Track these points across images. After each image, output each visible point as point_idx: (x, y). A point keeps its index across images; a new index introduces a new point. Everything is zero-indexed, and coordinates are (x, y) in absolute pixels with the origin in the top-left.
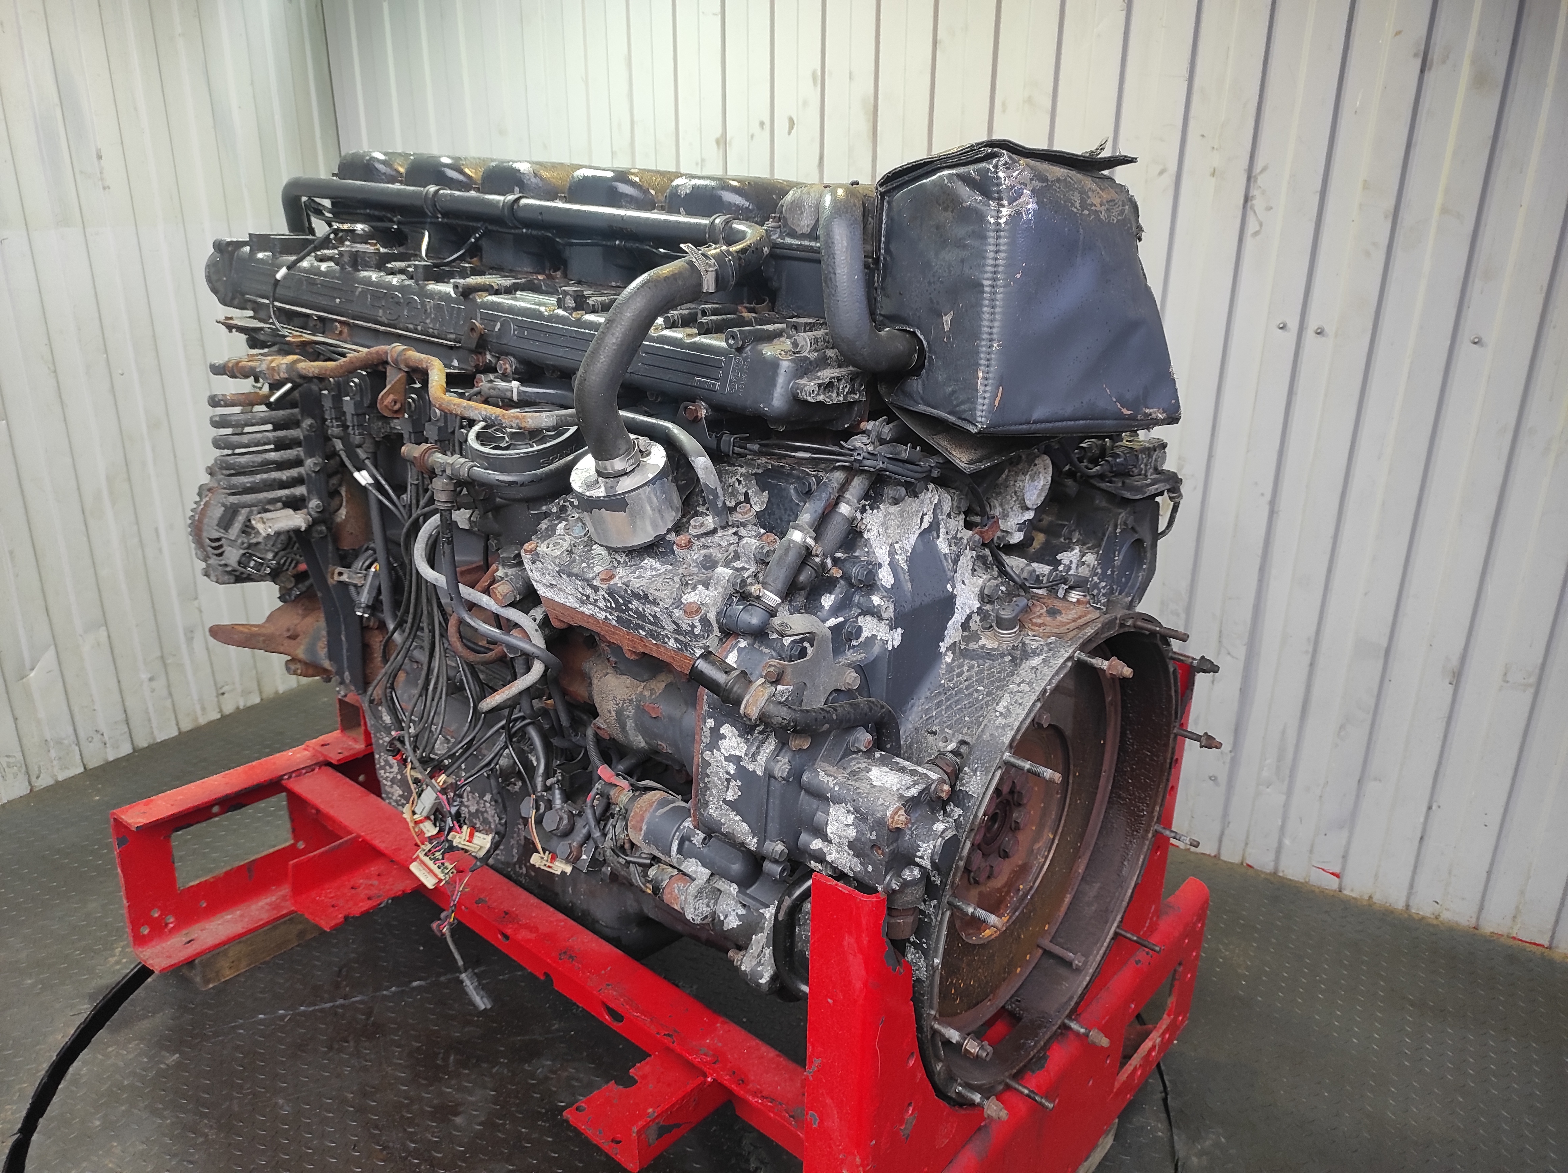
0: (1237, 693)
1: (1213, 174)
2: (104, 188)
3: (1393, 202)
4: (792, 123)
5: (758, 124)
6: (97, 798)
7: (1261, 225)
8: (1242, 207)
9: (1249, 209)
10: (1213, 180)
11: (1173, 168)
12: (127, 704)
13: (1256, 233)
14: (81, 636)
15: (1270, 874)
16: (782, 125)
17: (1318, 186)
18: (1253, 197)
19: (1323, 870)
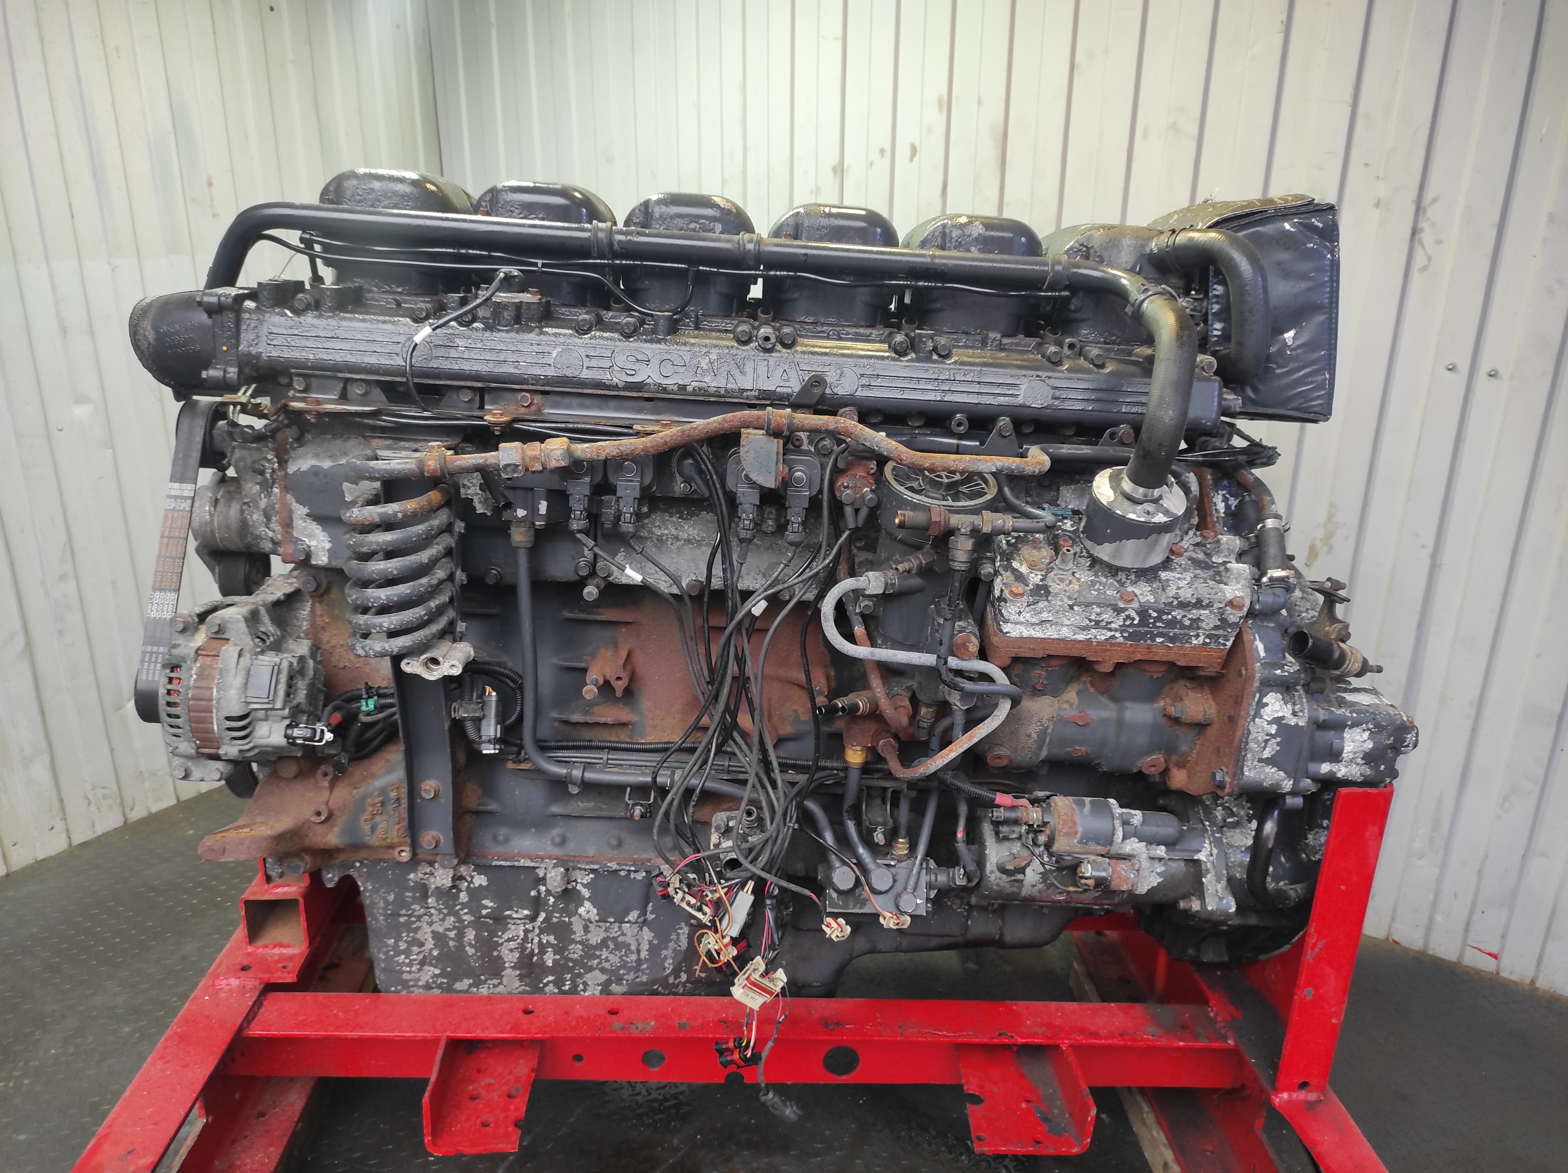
1: (1377, 205)
2: (214, 216)
4: (914, 150)
5: (878, 151)
6: (191, 832)
7: (1429, 259)
8: (1408, 240)
9: (1416, 242)
10: (1377, 211)
13: (1424, 268)
15: (1418, 952)
16: (903, 152)
17: (1496, 218)
18: (1422, 230)
19: (1479, 950)
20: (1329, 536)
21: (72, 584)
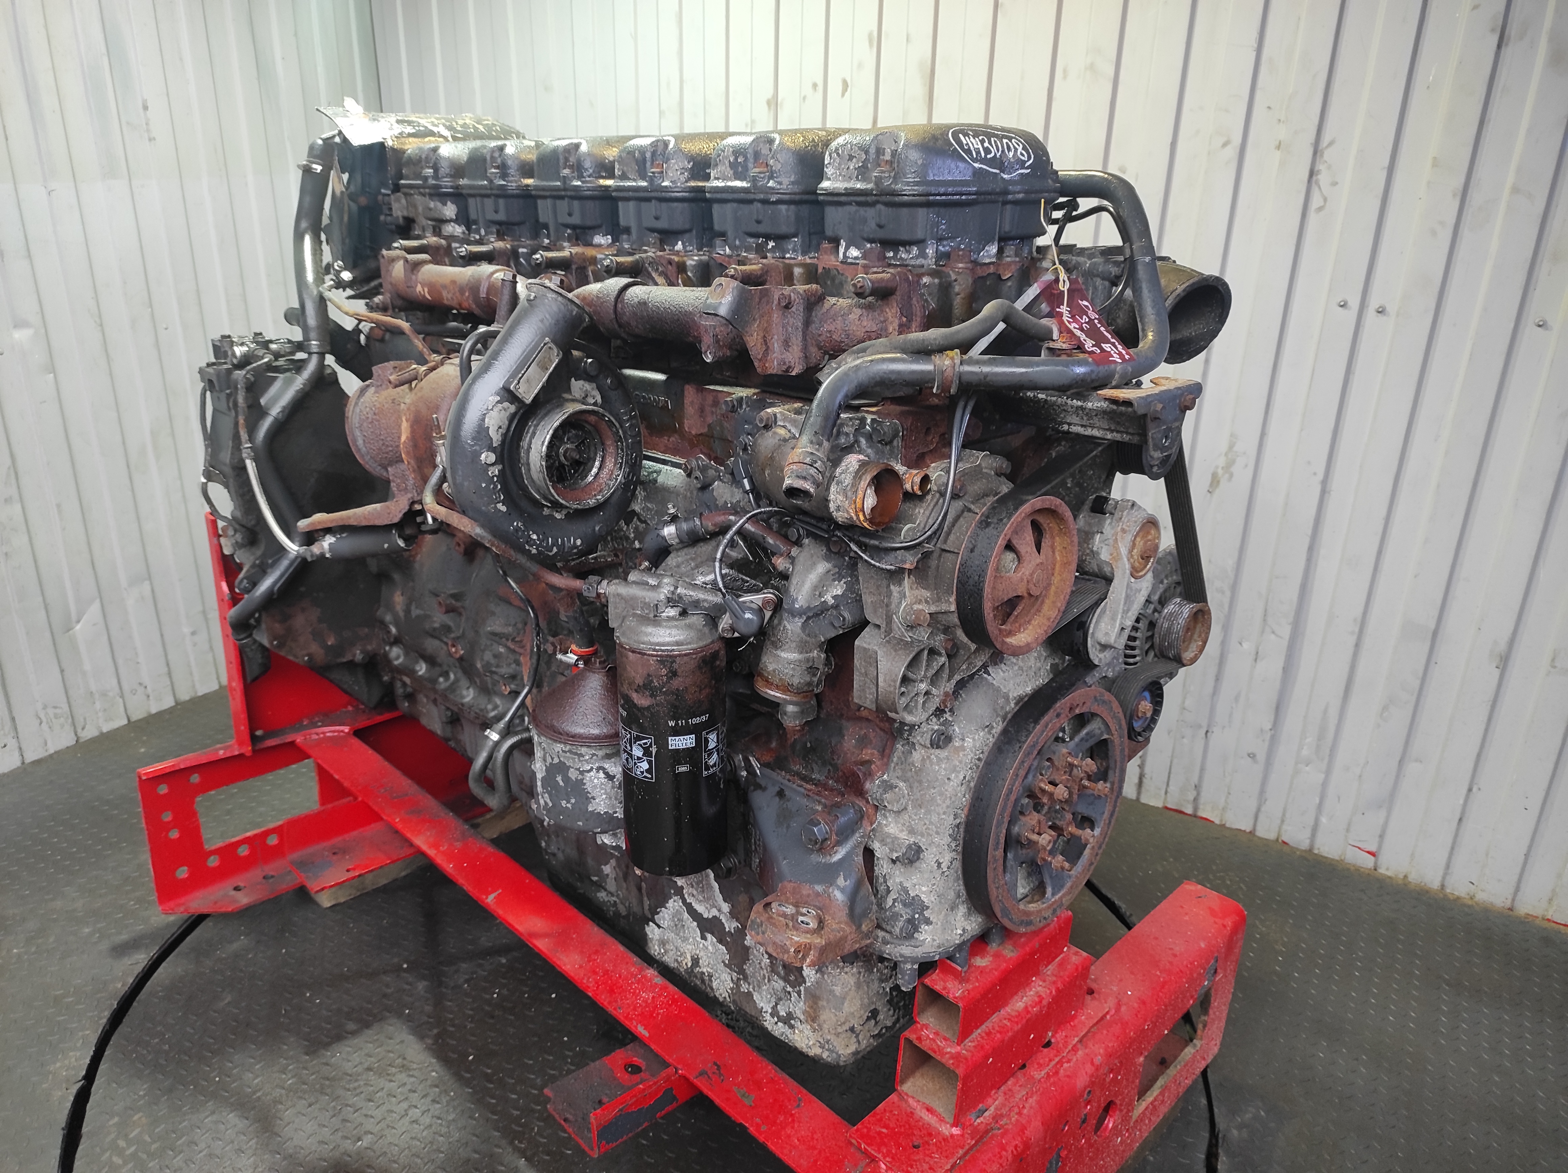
0: (1280, 671)
1: (1278, 147)
2: (150, 140)
3: (1462, 179)
4: (845, 85)
5: (811, 85)
6: (143, 750)
7: (1325, 200)
8: (1306, 181)
9: (1314, 184)
10: (1278, 153)
11: (1237, 139)
12: (169, 657)
13: (1320, 209)
14: (126, 589)
15: (1305, 851)
16: (834, 87)
17: (1386, 162)
18: (1319, 172)
19: (1359, 848)
20: (1230, 464)
21: (18, 507)
